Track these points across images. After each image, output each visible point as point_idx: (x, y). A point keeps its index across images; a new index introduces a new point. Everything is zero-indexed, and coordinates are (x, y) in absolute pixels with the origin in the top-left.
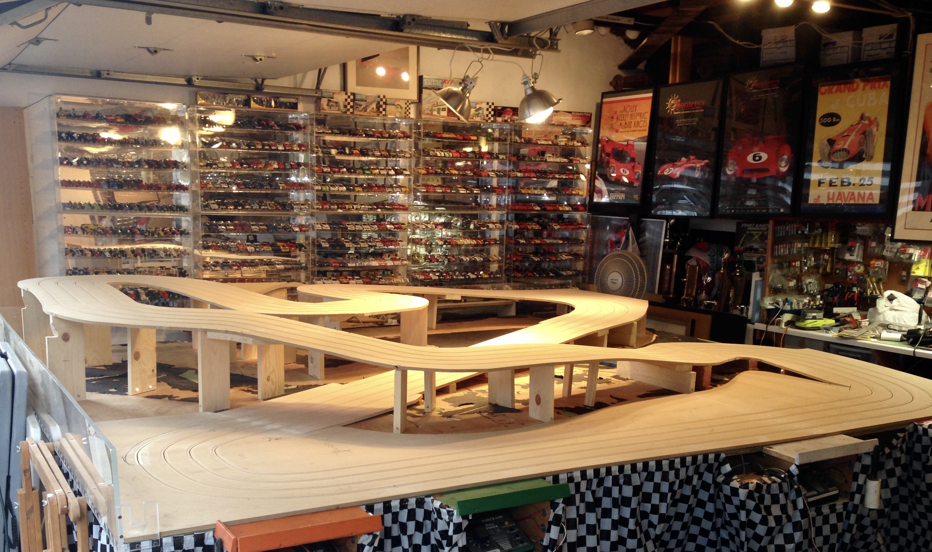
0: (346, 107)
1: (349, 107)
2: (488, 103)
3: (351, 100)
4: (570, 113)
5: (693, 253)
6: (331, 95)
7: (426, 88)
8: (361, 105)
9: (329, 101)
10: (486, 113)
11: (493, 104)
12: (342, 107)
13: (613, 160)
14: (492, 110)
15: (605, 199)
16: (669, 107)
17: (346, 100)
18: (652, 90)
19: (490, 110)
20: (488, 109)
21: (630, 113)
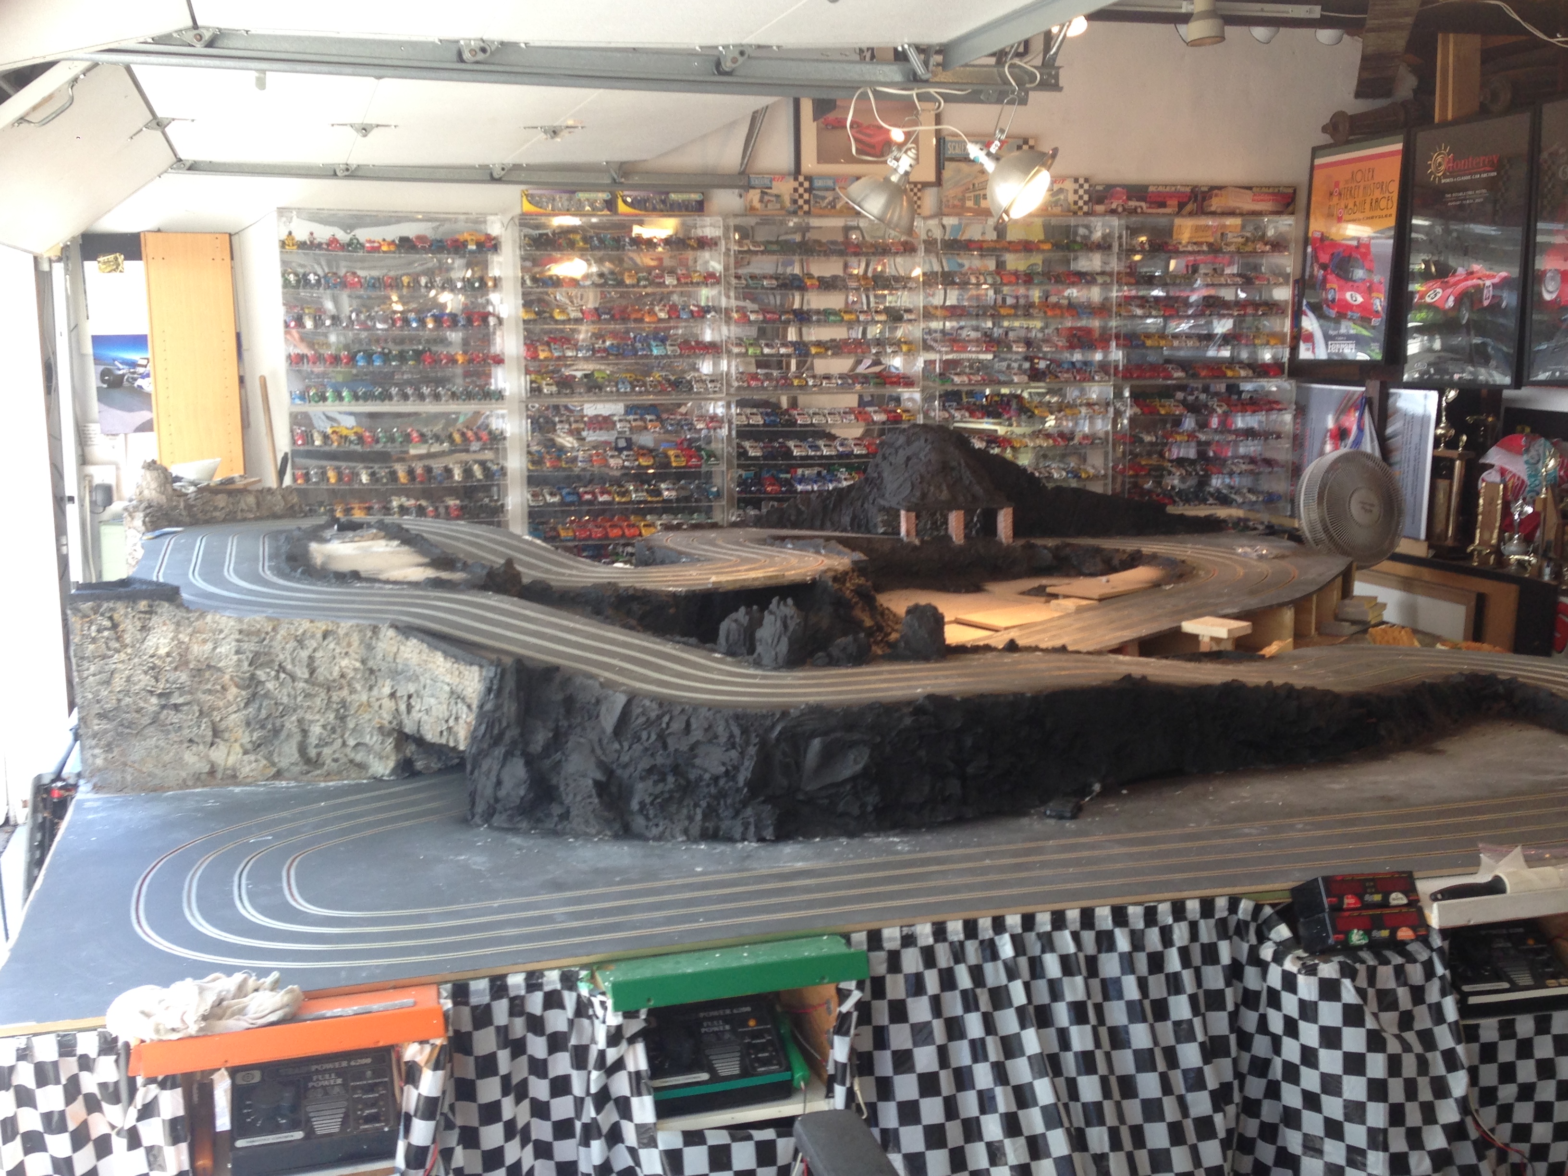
0: (795, 202)
1: (801, 202)
2: (1076, 180)
3: (806, 190)
4: (1250, 188)
5: (1495, 456)
6: (767, 182)
7: (952, 159)
8: (824, 198)
9: (763, 193)
10: (1072, 198)
11: (1086, 180)
12: (788, 204)
13: (1331, 277)
14: (1086, 192)
15: (1321, 353)
16: (1432, 169)
17: (796, 190)
18: (1401, 137)
19: (1081, 192)
20: (1076, 192)
21: (1362, 184)
